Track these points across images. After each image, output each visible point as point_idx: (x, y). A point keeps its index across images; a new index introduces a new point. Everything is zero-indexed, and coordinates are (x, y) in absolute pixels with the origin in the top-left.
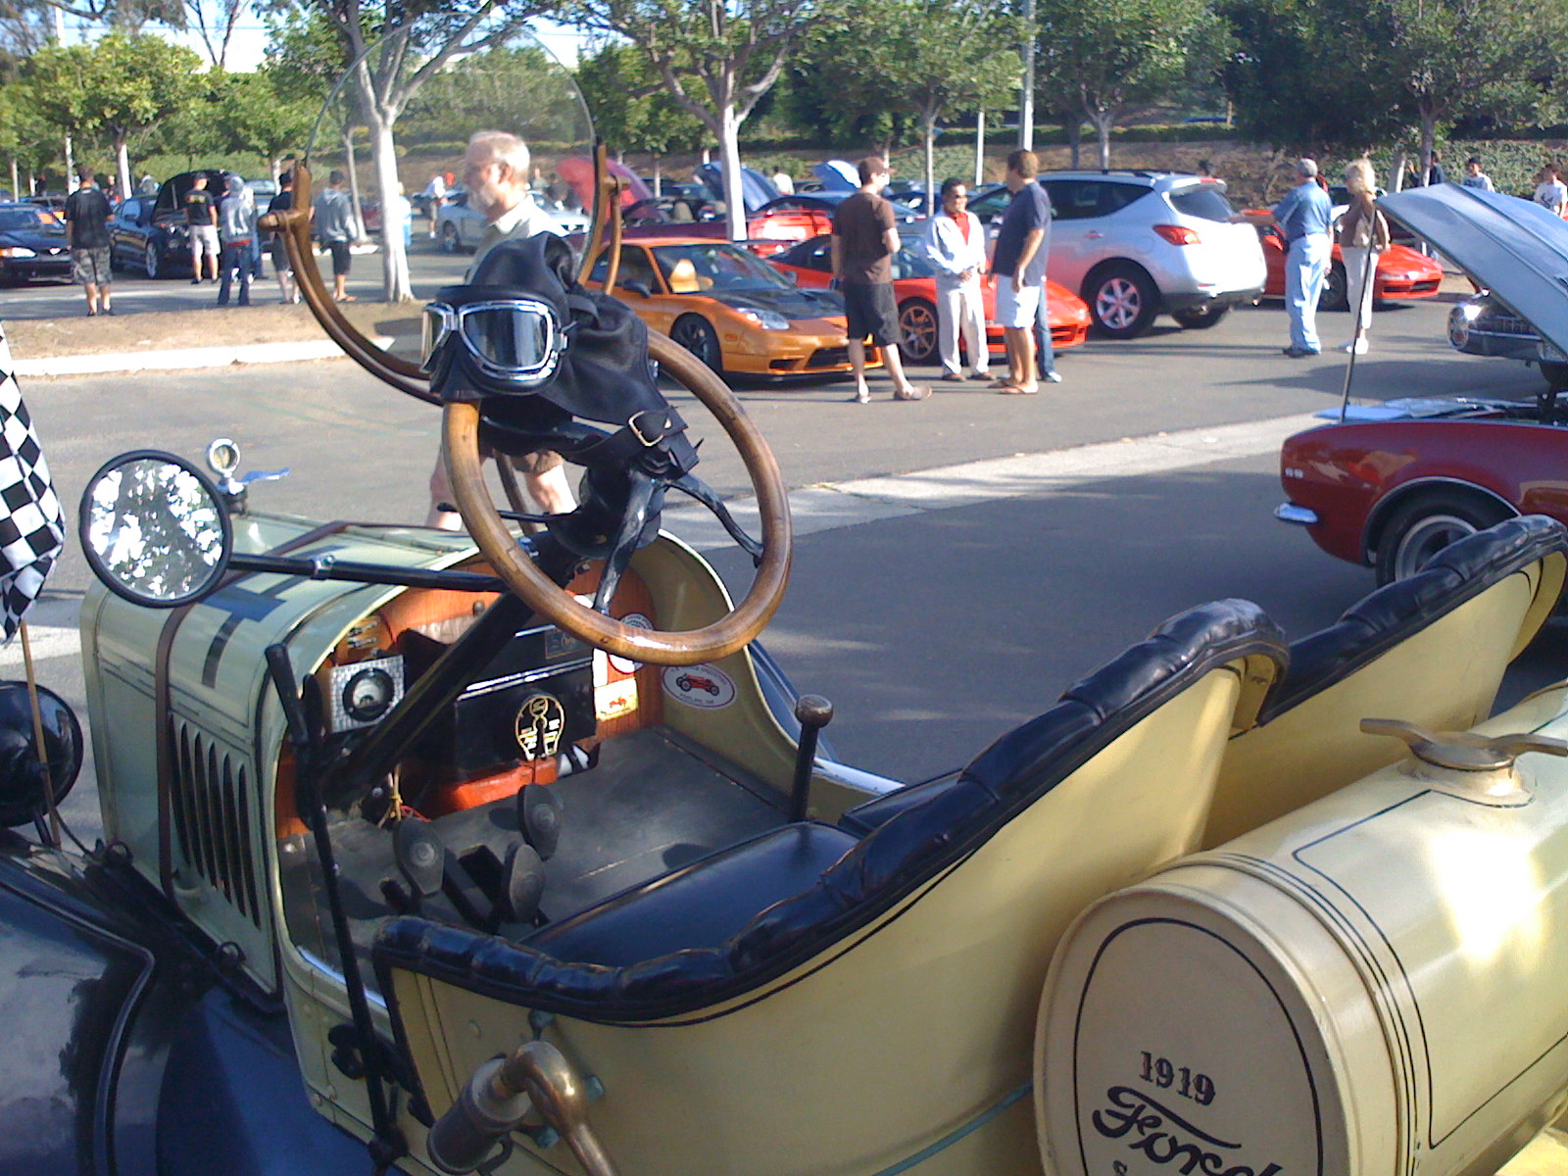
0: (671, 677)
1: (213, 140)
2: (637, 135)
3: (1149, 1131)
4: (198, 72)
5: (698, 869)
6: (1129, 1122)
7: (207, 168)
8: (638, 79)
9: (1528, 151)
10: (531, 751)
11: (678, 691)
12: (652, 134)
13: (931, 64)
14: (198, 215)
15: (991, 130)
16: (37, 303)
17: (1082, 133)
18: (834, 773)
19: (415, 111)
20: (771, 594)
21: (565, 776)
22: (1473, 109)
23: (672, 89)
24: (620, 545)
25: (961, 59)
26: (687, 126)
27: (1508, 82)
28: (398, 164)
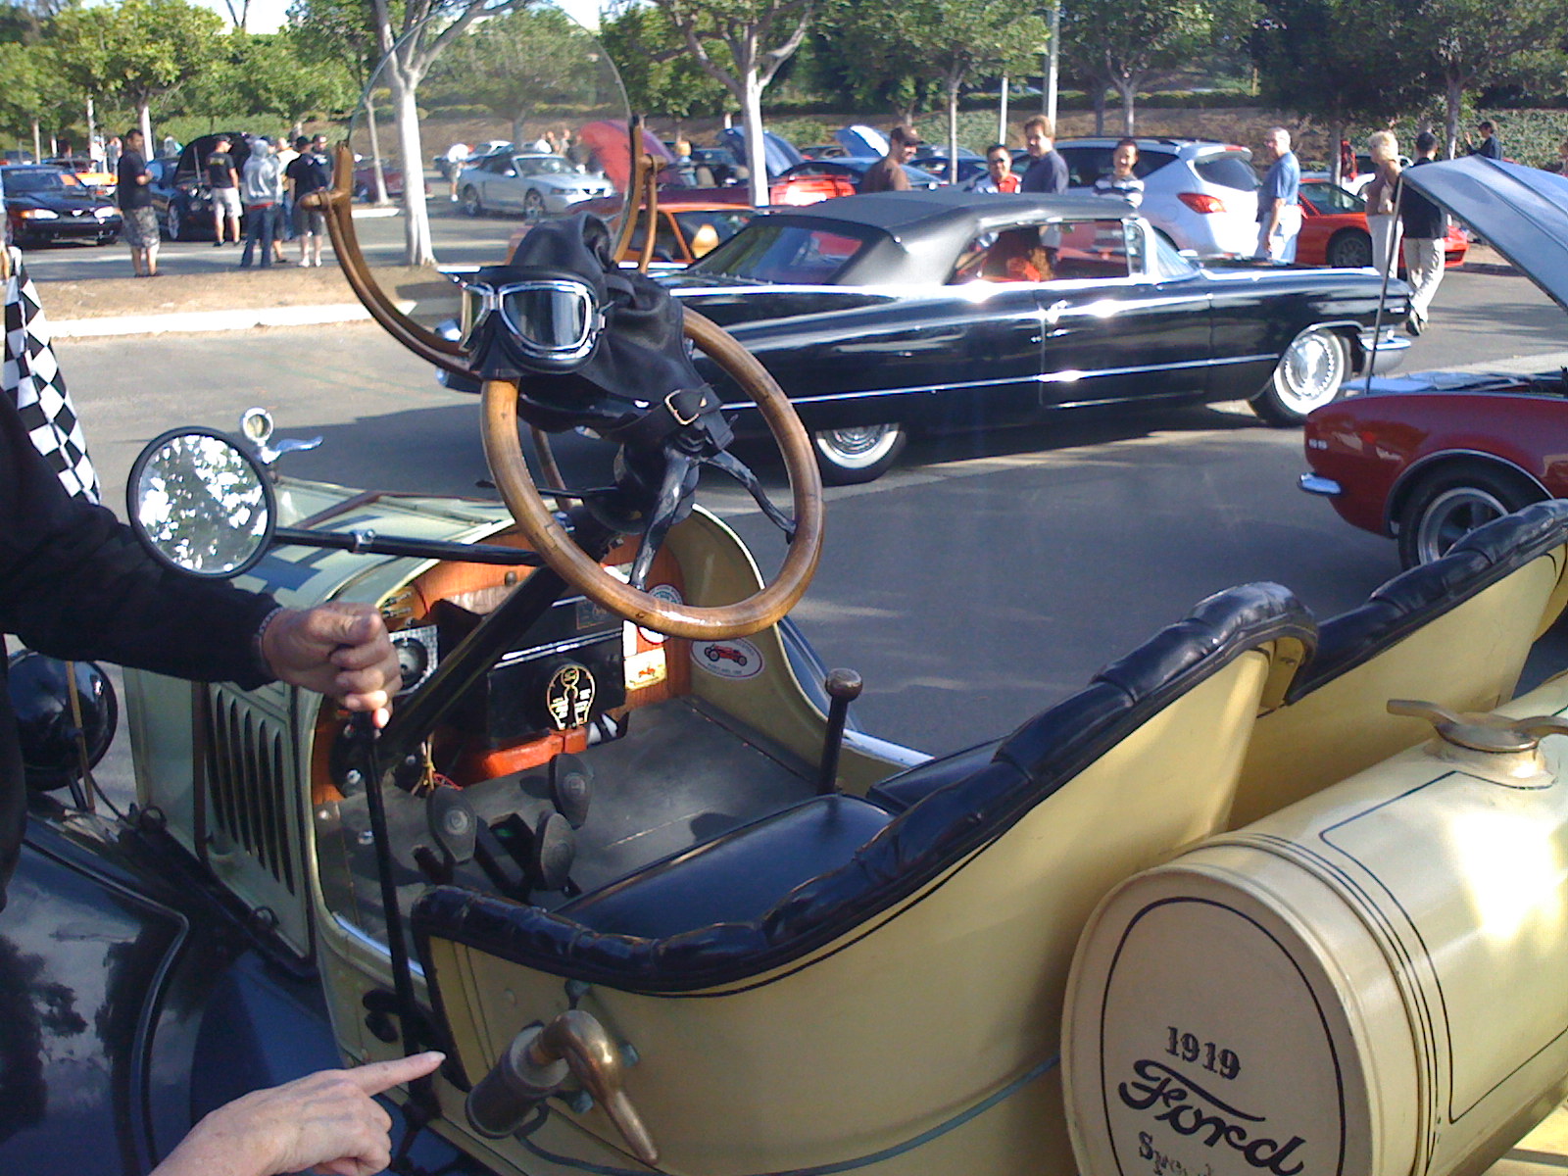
0: (699, 649)
1: (235, 102)
2: (658, 99)
3: (1174, 1104)
4: (220, 33)
5: (730, 840)
6: (1155, 1094)
7: (228, 130)
8: (660, 43)
9: (1556, 120)
10: (562, 720)
11: (706, 661)
12: (674, 97)
13: (955, 29)
14: (219, 179)
15: (1014, 95)
16: (59, 264)
17: (1106, 99)
18: (860, 744)
19: (437, 74)
20: (803, 570)
21: (595, 744)
22: (1500, 78)
23: (696, 55)
24: (656, 522)
25: (985, 24)
26: (709, 89)
27: (1538, 50)
28: (420, 126)
